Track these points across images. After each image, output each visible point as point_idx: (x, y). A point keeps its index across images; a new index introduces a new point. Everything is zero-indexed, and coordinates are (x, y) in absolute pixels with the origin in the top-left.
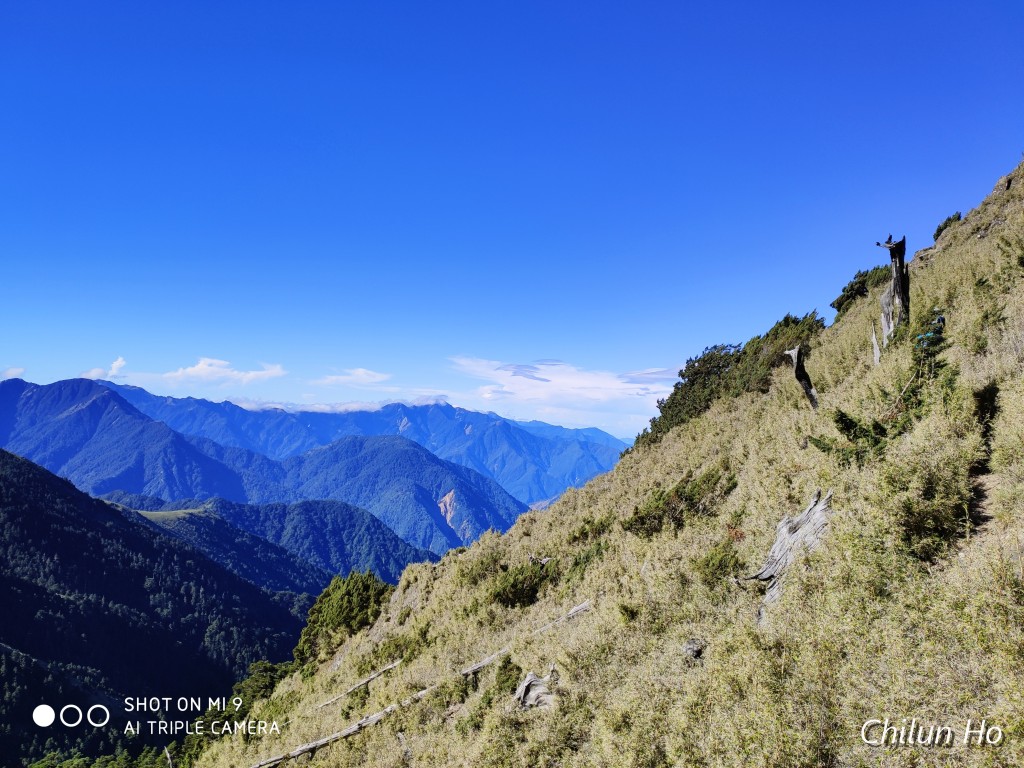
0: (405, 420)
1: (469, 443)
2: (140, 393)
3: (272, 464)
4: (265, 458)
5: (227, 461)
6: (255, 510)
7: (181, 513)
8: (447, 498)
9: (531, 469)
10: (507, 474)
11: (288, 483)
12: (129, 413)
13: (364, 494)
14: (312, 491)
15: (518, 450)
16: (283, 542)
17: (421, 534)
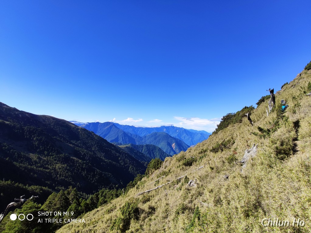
0: (165, 129)
1: (178, 134)
2: (118, 124)
3: (140, 137)
4: (139, 136)
5: (132, 137)
6: (138, 146)
7: (125, 146)
8: (174, 144)
9: (190, 139)
10: (186, 140)
11: (143, 141)
12: (116, 128)
13: (157, 143)
14: (148, 143)
15: (188, 135)
16: (143, 152)
17: (168, 151)
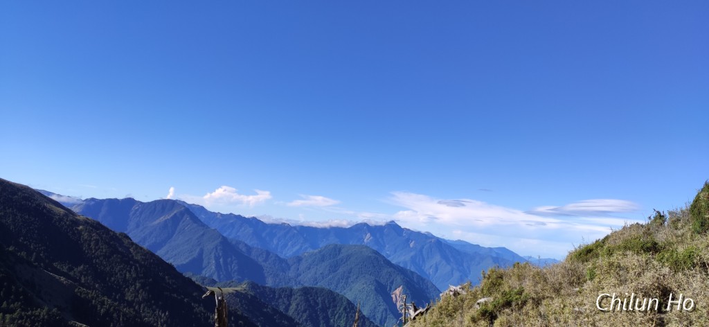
0: (369, 235)
1: (412, 254)
3: (281, 261)
4: (277, 256)
5: (253, 256)
6: (272, 291)
7: (230, 290)
8: (398, 291)
9: (457, 275)
10: (439, 277)
11: (291, 274)
12: (195, 222)
13: (341, 285)
14: (307, 280)
15: (448, 261)
16: (291, 313)
17: (379, 315)
